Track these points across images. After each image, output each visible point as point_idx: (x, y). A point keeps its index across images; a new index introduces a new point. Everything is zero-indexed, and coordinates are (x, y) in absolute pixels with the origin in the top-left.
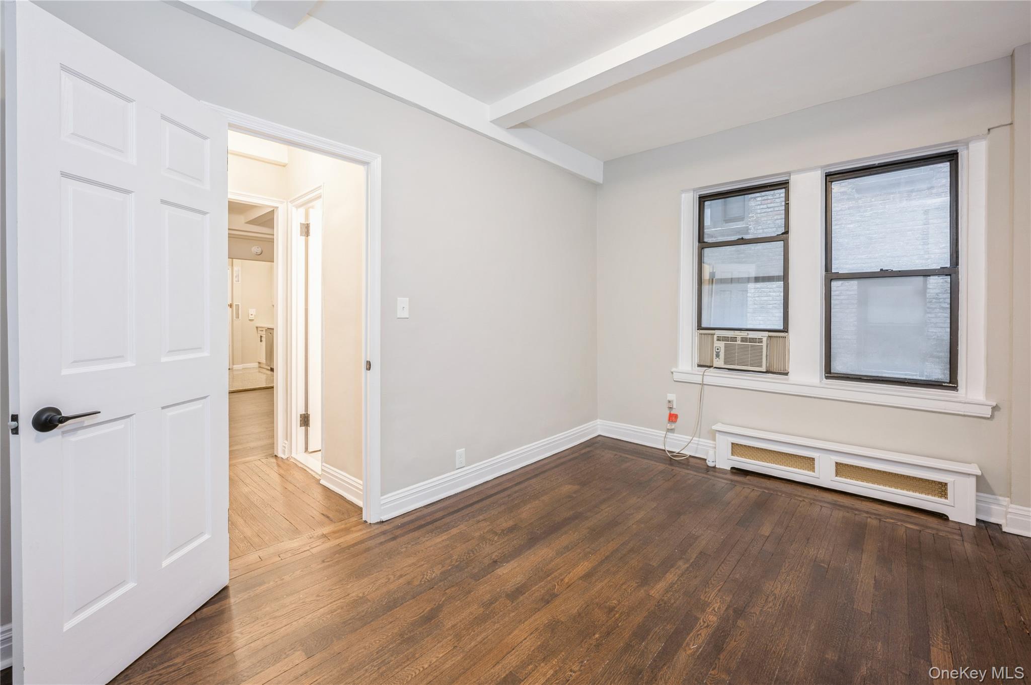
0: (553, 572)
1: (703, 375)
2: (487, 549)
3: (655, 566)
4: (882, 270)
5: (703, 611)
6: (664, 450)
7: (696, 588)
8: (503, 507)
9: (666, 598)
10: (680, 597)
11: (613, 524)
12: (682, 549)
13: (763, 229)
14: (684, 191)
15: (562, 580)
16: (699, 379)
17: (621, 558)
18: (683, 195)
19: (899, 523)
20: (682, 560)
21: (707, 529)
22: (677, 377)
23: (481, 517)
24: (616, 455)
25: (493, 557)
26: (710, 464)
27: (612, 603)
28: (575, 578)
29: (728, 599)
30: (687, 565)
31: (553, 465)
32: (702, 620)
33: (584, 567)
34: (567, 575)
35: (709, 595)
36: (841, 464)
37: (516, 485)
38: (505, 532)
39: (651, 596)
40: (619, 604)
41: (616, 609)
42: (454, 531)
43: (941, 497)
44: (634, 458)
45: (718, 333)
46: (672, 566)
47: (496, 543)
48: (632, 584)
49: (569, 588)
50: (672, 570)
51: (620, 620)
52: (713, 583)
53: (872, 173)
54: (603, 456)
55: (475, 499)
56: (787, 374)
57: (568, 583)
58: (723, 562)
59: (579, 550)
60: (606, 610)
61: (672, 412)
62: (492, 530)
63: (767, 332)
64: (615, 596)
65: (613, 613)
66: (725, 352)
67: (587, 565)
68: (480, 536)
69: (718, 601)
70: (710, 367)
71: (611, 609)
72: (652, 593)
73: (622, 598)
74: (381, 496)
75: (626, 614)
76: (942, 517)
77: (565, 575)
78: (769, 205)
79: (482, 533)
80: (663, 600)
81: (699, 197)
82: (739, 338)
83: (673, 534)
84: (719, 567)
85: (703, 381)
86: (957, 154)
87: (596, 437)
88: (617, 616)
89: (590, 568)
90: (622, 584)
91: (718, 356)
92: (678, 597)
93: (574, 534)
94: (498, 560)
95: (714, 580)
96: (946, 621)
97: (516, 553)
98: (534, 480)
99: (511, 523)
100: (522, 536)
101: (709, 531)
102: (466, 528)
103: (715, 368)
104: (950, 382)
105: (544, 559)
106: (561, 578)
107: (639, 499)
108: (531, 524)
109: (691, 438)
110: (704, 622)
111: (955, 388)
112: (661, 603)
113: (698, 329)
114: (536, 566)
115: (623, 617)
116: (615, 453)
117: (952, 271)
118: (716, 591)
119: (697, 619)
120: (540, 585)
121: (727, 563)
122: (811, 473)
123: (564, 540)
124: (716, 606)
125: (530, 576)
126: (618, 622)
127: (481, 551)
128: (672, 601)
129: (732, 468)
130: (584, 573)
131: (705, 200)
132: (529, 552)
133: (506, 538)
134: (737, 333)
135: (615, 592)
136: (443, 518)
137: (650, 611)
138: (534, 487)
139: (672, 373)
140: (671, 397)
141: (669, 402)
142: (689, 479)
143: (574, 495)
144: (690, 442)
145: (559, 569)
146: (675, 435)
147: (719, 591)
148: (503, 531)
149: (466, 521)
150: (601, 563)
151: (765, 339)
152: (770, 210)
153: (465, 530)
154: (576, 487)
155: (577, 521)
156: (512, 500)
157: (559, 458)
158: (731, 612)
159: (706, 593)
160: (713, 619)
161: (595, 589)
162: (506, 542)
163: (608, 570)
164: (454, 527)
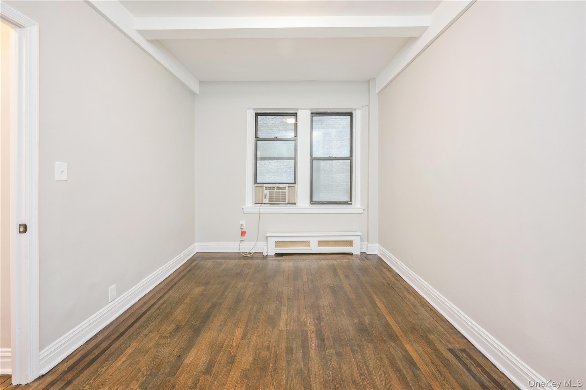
0: (223, 344)
1: (260, 208)
2: (166, 351)
3: (273, 314)
4: (330, 157)
5: (306, 326)
6: (240, 253)
7: (297, 317)
8: (160, 318)
9: (288, 328)
10: (293, 324)
11: (238, 301)
12: (279, 301)
13: (261, 133)
14: (249, 109)
15: (232, 345)
16: (257, 211)
17: (255, 318)
18: (248, 111)
19: (342, 260)
20: (283, 306)
21: (283, 286)
22: (245, 211)
23: (146, 332)
24: (214, 262)
25: (175, 354)
26: (265, 254)
27: (267, 344)
28: (239, 340)
29: (312, 315)
30: (286, 308)
31: (178, 278)
32: (308, 331)
33: (239, 332)
34: (233, 341)
35: (304, 318)
36: (320, 241)
37: (159, 299)
38: (173, 334)
39: (281, 330)
40: (270, 343)
41: (271, 346)
42: (129, 351)
43: (350, 246)
44: (225, 261)
45: (265, 186)
46: (281, 312)
47: (171, 343)
48: (269, 329)
49: (239, 348)
50: (282, 313)
51: (276, 350)
52: (301, 311)
53: (327, 115)
54: (207, 264)
55: (132, 320)
56: (295, 204)
57: (236, 345)
58: (299, 300)
59: (230, 324)
60: (266, 349)
61: (243, 231)
62: (162, 336)
63: (287, 184)
64: (265, 339)
65: (270, 349)
66: (269, 195)
67: (240, 330)
68: (155, 344)
69: (309, 318)
70: (261, 204)
71: (268, 348)
72: (281, 328)
73: (269, 339)
74: (40, 351)
75: (277, 346)
76: (351, 254)
77: (231, 341)
78: (264, 122)
79: (155, 342)
80: (288, 330)
81: (256, 113)
82: (276, 188)
83: (271, 295)
84: (299, 303)
85: (260, 211)
86: (352, 113)
87: (195, 254)
88: (273, 349)
89: (243, 331)
90: (265, 331)
91: (265, 197)
92: (292, 325)
93: (220, 316)
94: (181, 354)
95: (301, 310)
96: (374, 291)
97: (190, 345)
98: (171, 292)
99: (173, 326)
100: (187, 331)
101: (285, 287)
102: (138, 344)
103: (264, 204)
104: (350, 202)
105: (212, 339)
106: (231, 344)
107: (243, 283)
108: (188, 321)
109: (255, 243)
110: (310, 331)
111: (351, 204)
112: (288, 331)
113: (255, 184)
114: (210, 345)
115: (276, 348)
116: (213, 261)
117: (350, 158)
118: (305, 314)
119: (307, 331)
120: (220, 355)
121: (301, 299)
122: (309, 248)
123: (217, 321)
124: (309, 321)
125: (211, 353)
126: (276, 352)
127: (162, 355)
128: (292, 328)
129: (275, 254)
130: (241, 335)
131: (258, 115)
132: (199, 339)
133: (177, 337)
134: (274, 185)
135: (264, 337)
136: (110, 345)
137: (286, 338)
138: (174, 297)
139: (243, 209)
140: (242, 222)
141: (242, 225)
142: (260, 265)
143: (205, 293)
144: (255, 245)
145: (225, 340)
146: (244, 243)
147: (306, 313)
148: (171, 333)
149: (134, 339)
150: (246, 326)
151: (287, 188)
152: (264, 124)
153: (139, 346)
154: (203, 288)
155: (217, 308)
156: (163, 310)
157: (180, 273)
158: (316, 321)
159: (302, 317)
160: (312, 328)
161: (253, 341)
162: (178, 340)
163: (253, 327)
164: (126, 348)
